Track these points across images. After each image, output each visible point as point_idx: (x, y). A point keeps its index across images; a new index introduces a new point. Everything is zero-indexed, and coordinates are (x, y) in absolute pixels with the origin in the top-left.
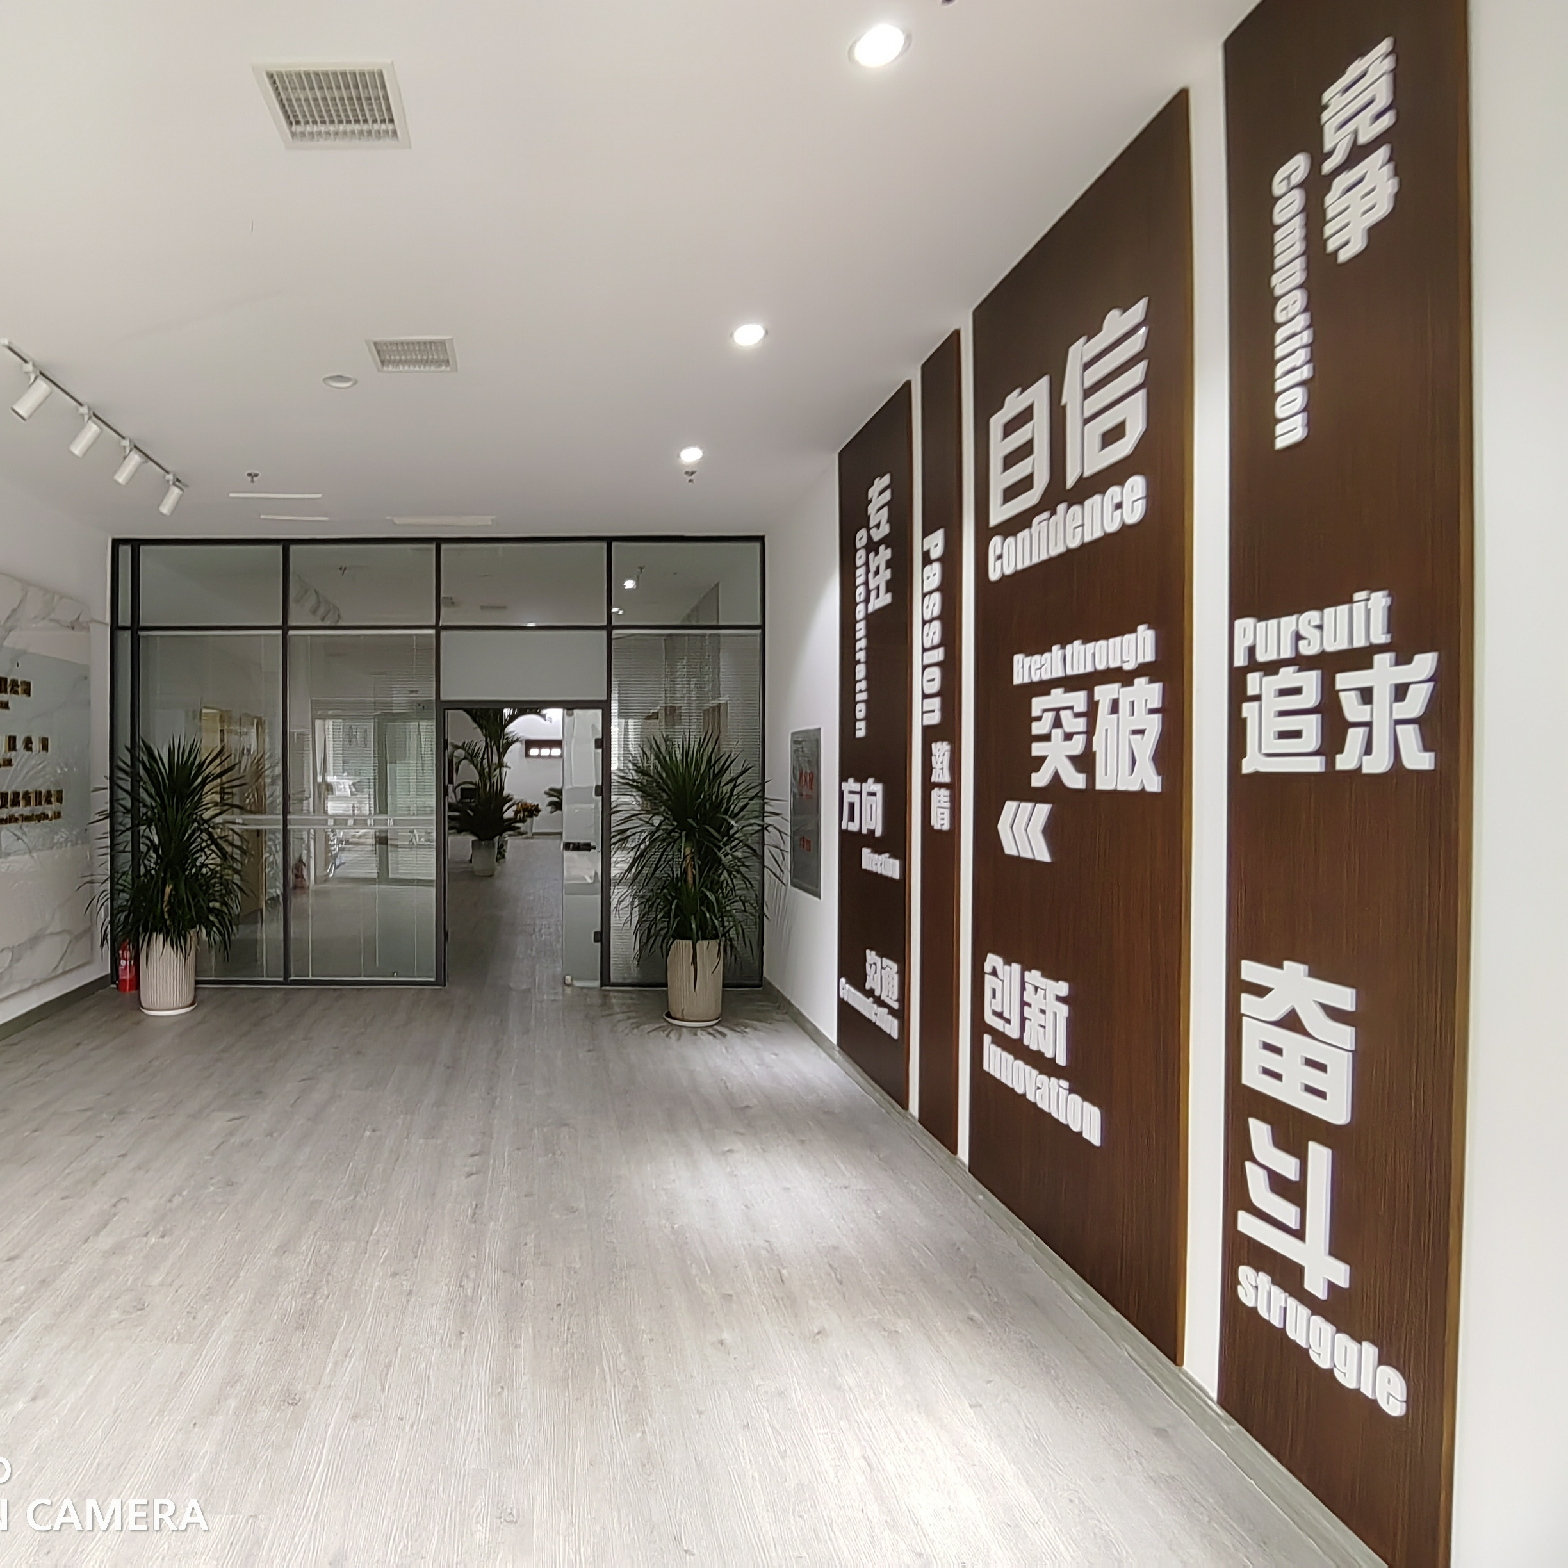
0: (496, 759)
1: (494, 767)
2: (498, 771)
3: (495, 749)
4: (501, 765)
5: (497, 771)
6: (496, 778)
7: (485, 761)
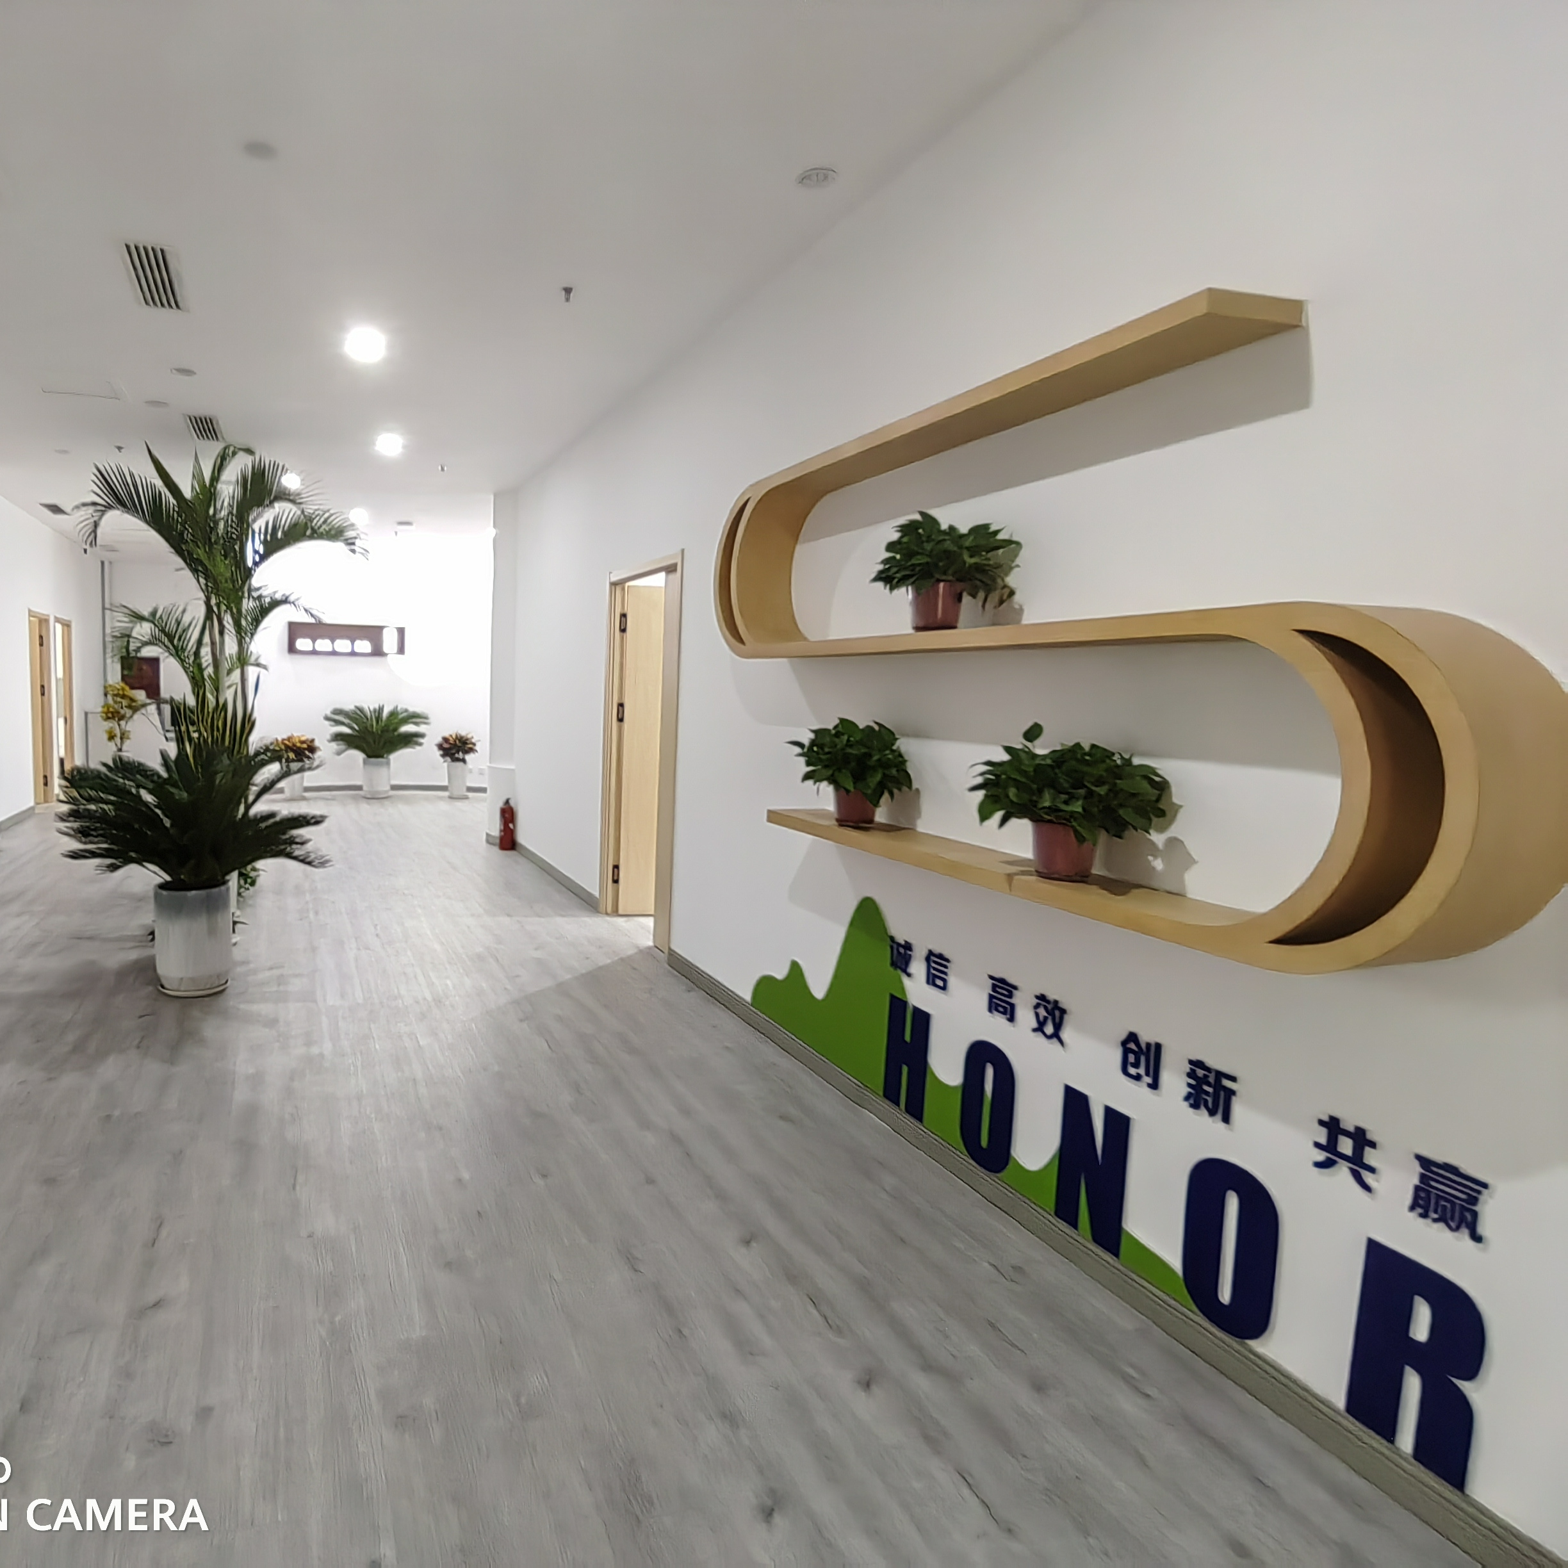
0: (231, 646)
1: (226, 666)
2: (237, 673)
3: (228, 620)
4: (243, 660)
5: (236, 675)
6: (232, 690)
7: (206, 651)
